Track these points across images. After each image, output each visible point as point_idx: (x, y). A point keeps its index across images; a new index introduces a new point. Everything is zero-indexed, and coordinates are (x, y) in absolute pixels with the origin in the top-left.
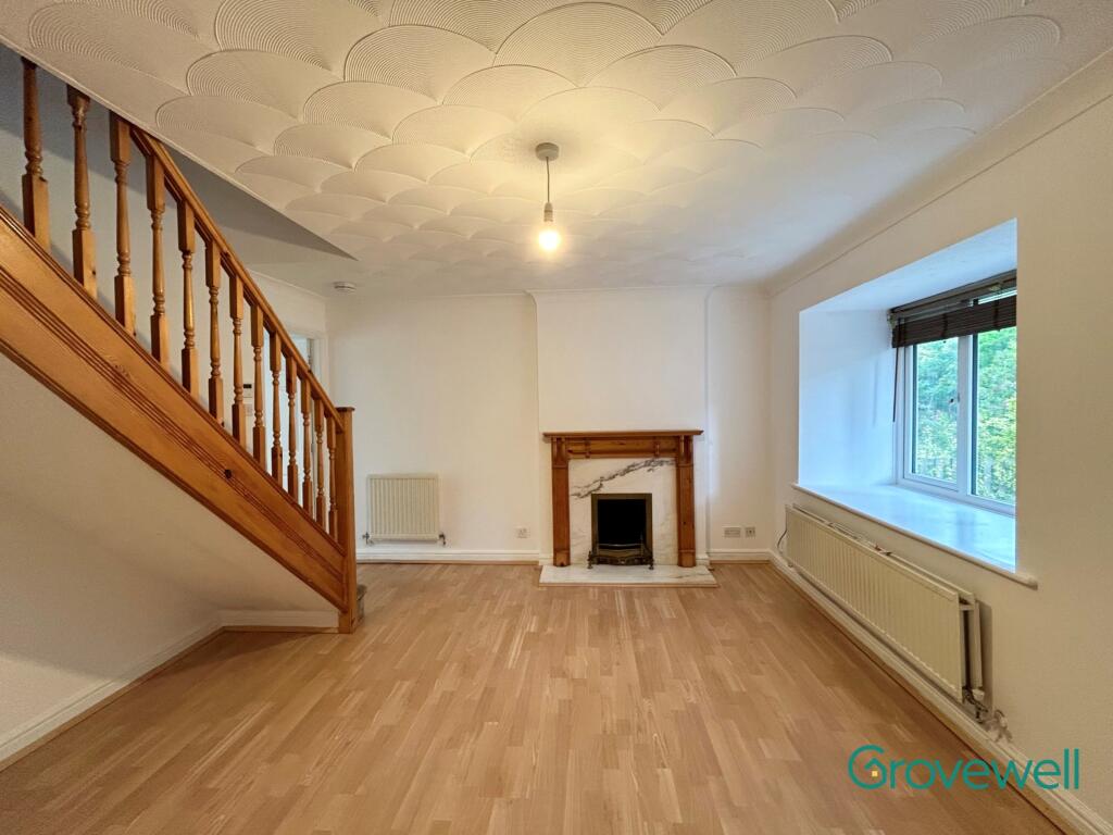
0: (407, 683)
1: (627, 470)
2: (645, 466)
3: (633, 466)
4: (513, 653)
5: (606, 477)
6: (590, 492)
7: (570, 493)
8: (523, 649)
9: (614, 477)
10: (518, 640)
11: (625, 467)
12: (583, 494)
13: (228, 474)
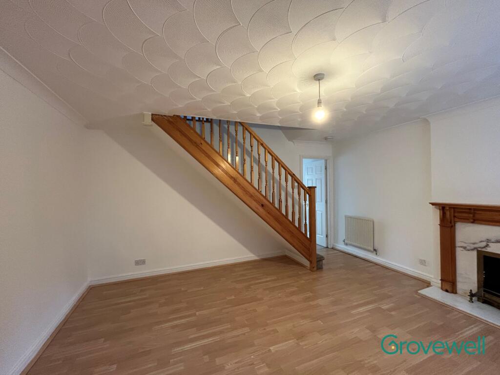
0: (311, 294)
4: (362, 309)
5: (493, 240)
6: (476, 248)
7: (457, 245)
8: (368, 311)
10: (371, 306)
12: (470, 248)
13: (262, 205)
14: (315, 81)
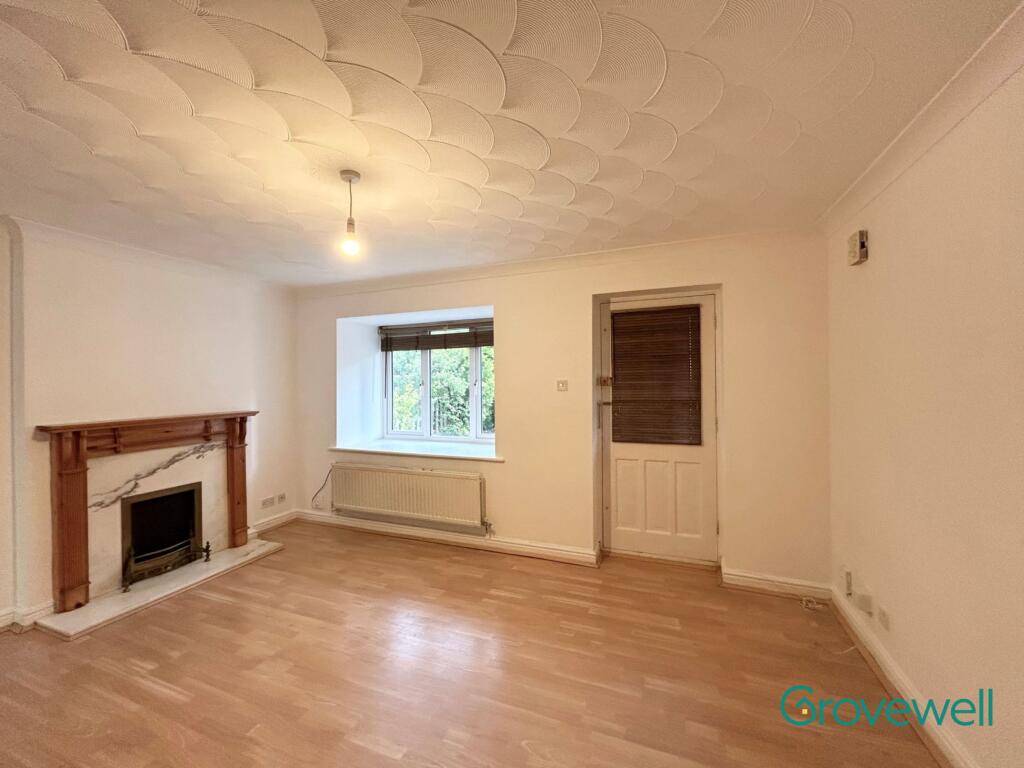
1: (172, 461)
2: (194, 453)
3: (179, 455)
5: (144, 474)
6: (119, 497)
7: (90, 503)
9: (154, 472)
11: (169, 458)
12: (107, 502)
14: (343, 182)
